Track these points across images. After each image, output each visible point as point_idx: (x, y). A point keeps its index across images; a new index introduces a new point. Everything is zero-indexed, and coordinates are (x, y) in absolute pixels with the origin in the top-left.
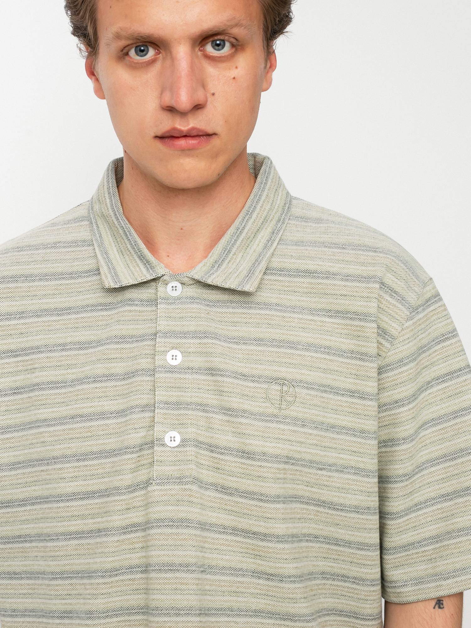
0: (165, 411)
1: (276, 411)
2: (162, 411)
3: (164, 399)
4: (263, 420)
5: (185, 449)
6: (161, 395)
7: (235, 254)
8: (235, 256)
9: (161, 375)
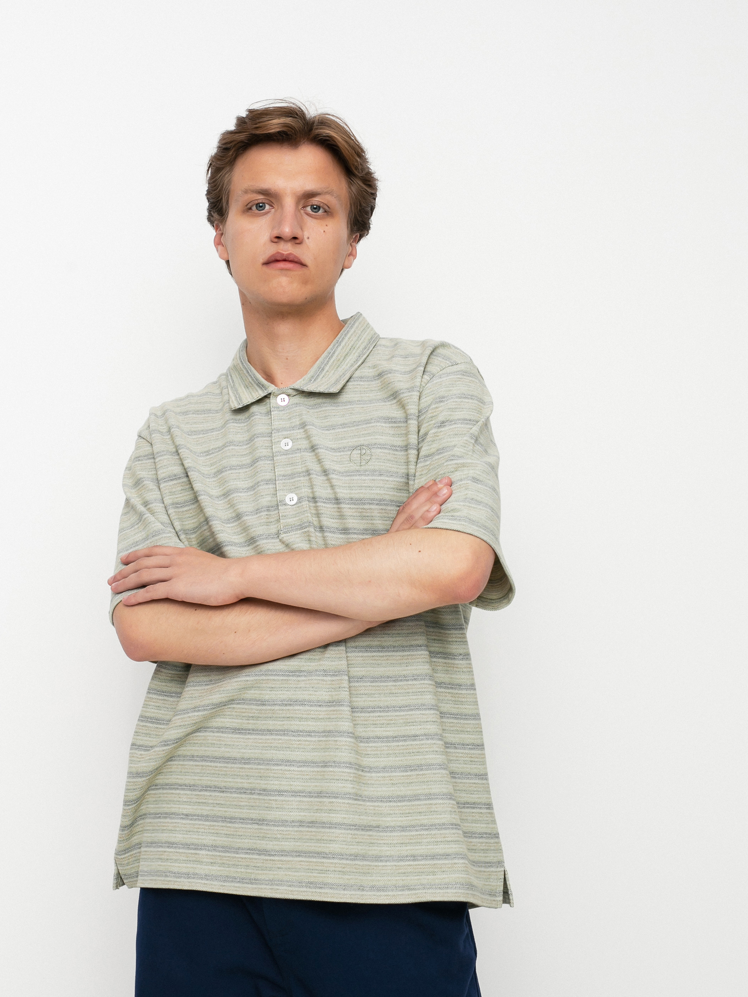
0: (284, 481)
1: (357, 468)
2: (281, 482)
3: (282, 473)
4: (348, 476)
5: (301, 504)
6: (279, 471)
7: (328, 371)
8: (328, 373)
9: (278, 458)
